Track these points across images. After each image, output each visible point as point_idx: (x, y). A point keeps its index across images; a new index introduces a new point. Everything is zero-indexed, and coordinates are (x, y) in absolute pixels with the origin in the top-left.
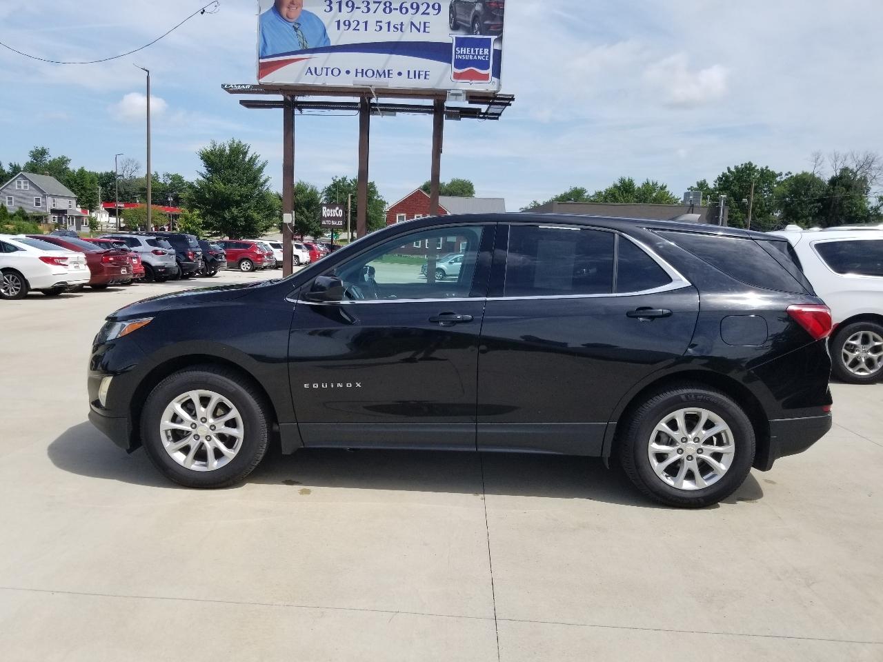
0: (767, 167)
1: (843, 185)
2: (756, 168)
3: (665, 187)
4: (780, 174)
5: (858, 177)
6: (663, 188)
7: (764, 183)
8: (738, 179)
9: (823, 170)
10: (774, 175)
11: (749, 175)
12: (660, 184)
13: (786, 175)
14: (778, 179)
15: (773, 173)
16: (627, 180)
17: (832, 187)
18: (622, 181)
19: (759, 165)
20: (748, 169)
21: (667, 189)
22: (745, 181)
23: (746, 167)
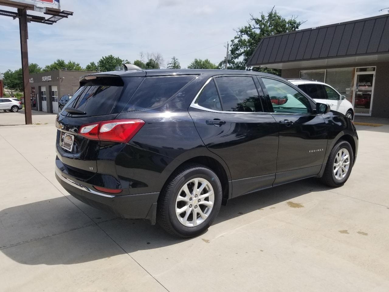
0: (118, 57)
1: (152, 66)
2: (114, 58)
3: (79, 64)
4: (124, 61)
5: (156, 63)
6: (78, 65)
7: (118, 64)
8: (108, 62)
9: (144, 59)
10: (121, 61)
11: (112, 60)
12: (76, 63)
13: (126, 61)
14: (123, 62)
15: (121, 60)
16: (61, 61)
17: (148, 67)
18: (59, 61)
19: (115, 56)
20: (111, 58)
21: (80, 66)
22: (111, 63)
23: (110, 57)
